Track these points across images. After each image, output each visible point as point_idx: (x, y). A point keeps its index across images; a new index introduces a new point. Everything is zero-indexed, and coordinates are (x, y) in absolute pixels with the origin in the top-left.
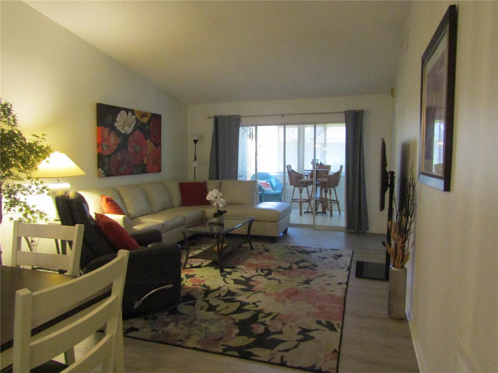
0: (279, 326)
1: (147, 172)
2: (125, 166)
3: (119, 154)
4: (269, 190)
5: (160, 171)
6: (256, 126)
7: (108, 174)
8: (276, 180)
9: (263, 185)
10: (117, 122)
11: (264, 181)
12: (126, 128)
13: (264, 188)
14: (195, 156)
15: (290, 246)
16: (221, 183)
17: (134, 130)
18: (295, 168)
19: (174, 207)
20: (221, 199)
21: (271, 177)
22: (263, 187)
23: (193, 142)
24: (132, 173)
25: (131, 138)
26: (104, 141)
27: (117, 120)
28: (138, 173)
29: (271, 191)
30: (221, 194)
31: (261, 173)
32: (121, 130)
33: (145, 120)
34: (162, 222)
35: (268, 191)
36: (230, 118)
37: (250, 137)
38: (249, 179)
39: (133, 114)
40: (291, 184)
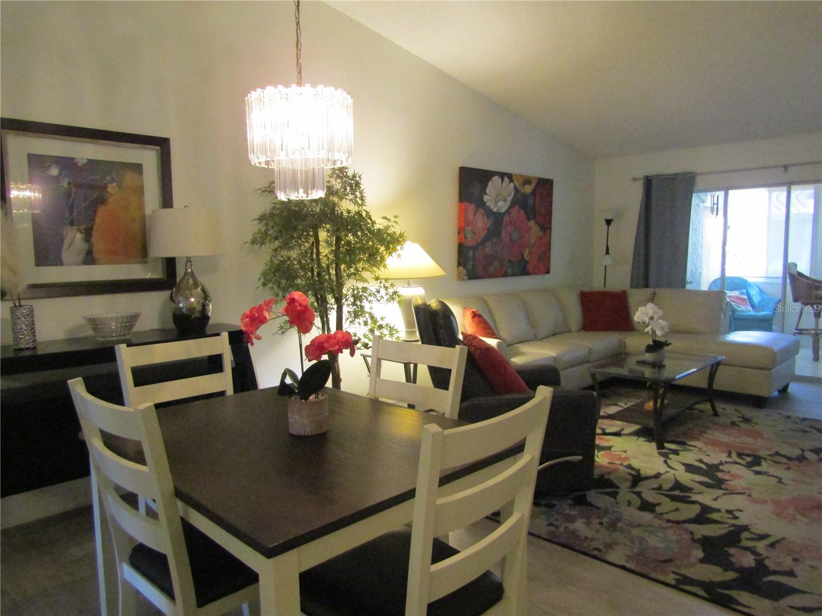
0: (787, 563)
1: (527, 273)
2: (496, 264)
3: (488, 244)
4: (746, 310)
5: (548, 272)
6: (726, 190)
7: (472, 275)
8: (761, 292)
9: (733, 300)
10: (487, 195)
11: (736, 293)
12: (501, 204)
13: (735, 307)
14: (607, 248)
15: (798, 418)
16: (654, 294)
17: (510, 207)
18: (804, 267)
19: (570, 331)
20: (661, 321)
21: (749, 285)
22: (732, 303)
23: (605, 222)
24: (505, 275)
25: (507, 218)
26: (468, 224)
27: (487, 191)
28: (514, 275)
29: (750, 311)
30: (661, 313)
31: (732, 278)
32: (492, 208)
33: (528, 189)
34: (554, 355)
35: (742, 311)
36: (672, 179)
37: (712, 211)
38: (704, 287)
39: (511, 180)
40: (796, 300)
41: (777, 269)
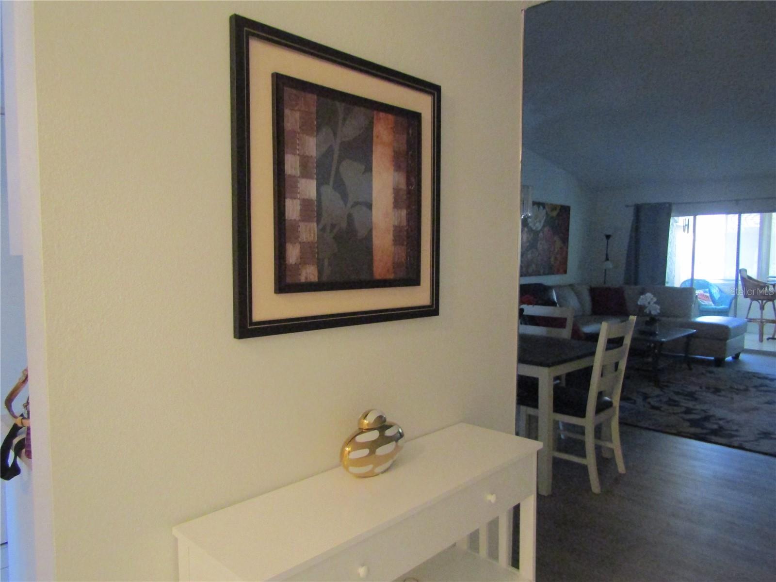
1: (553, 273)
2: (534, 266)
3: (530, 252)
4: (709, 304)
5: (566, 272)
6: (695, 215)
8: (721, 291)
10: (530, 218)
11: (701, 292)
12: (538, 224)
13: (701, 301)
14: (607, 255)
17: (544, 226)
21: (711, 285)
22: (698, 299)
23: (606, 237)
25: (541, 234)
28: (544, 274)
29: (711, 305)
31: (698, 281)
32: (532, 226)
33: (555, 214)
35: (705, 305)
37: (684, 230)
38: (677, 285)
39: (544, 208)
40: (746, 296)
41: (732, 275)
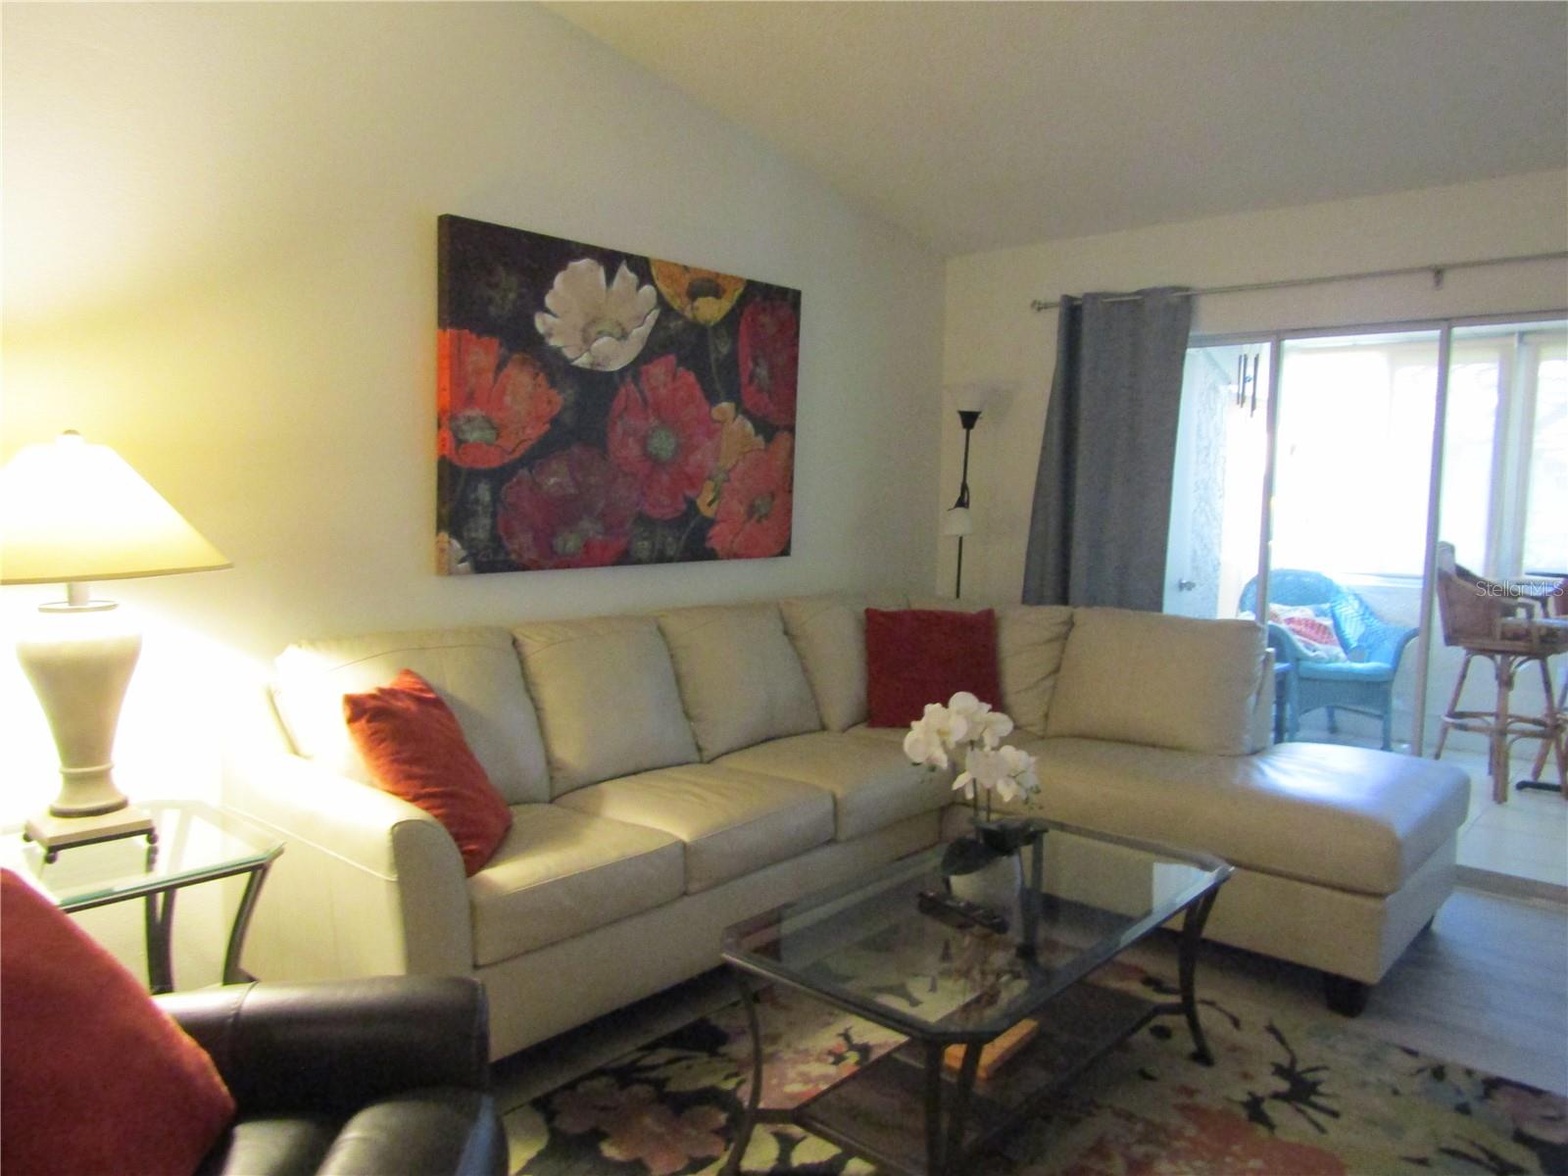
1: (710, 555)
2: (590, 527)
3: (557, 463)
4: (1328, 656)
5: (785, 552)
6: (1277, 340)
7: (488, 559)
8: (1367, 611)
10: (547, 311)
11: (1305, 612)
12: (603, 344)
14: (964, 488)
16: (1070, 624)
17: (646, 356)
21: (1338, 591)
24: (625, 558)
25: (628, 390)
27: (549, 300)
28: (661, 558)
29: (1337, 660)
31: (1284, 574)
32: (569, 353)
33: (711, 310)
35: (1318, 659)
36: (1134, 307)
37: (1241, 401)
